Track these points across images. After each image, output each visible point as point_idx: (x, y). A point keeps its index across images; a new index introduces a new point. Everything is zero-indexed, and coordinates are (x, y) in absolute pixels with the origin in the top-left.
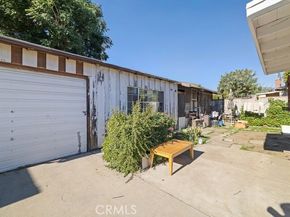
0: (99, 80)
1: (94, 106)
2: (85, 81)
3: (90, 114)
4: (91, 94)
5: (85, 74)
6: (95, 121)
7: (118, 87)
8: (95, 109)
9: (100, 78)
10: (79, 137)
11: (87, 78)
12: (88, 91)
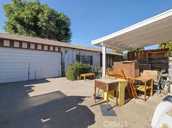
0: (65, 53)
1: (64, 62)
2: (61, 53)
3: (63, 64)
4: (63, 58)
5: (61, 51)
6: (64, 67)
7: (72, 55)
8: (64, 63)
9: (66, 52)
10: (59, 72)
11: (62, 52)
12: (62, 57)
